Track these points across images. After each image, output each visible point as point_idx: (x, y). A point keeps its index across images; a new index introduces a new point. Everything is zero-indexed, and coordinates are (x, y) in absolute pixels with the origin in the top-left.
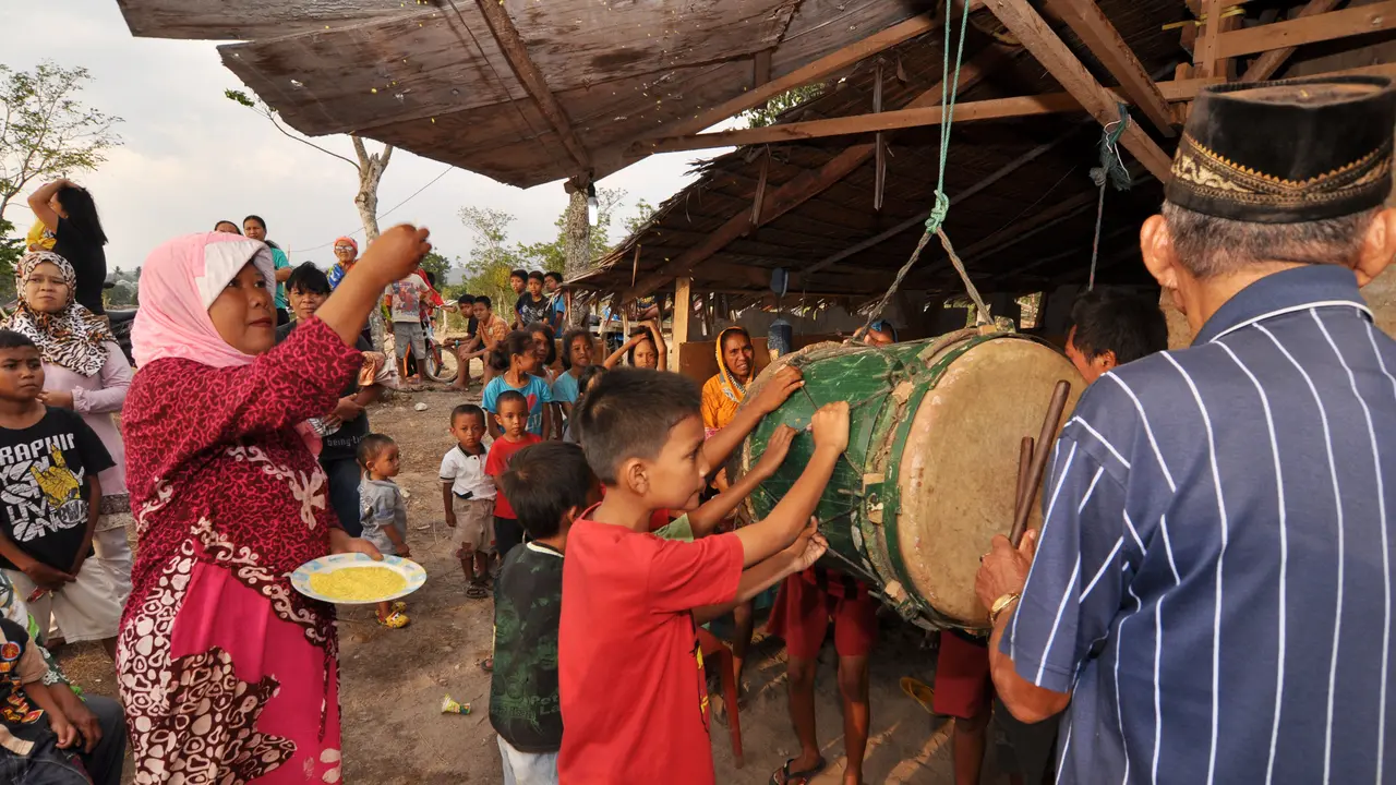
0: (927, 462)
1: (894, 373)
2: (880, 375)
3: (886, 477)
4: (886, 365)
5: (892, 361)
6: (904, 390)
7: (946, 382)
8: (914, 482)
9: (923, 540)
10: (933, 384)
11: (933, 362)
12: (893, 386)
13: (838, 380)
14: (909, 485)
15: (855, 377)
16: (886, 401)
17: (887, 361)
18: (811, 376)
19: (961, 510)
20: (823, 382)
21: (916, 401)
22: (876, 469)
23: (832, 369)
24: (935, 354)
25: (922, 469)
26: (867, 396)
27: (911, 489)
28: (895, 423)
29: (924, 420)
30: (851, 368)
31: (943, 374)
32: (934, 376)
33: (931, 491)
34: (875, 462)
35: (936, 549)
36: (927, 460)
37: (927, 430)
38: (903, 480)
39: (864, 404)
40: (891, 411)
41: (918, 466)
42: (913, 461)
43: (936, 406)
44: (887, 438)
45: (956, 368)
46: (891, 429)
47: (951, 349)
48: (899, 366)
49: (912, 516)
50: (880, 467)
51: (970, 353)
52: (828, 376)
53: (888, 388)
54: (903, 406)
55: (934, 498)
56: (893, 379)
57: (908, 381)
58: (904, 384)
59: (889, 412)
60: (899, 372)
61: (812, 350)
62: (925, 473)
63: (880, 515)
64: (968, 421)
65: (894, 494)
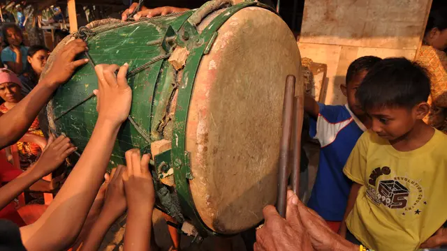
0: (210, 127)
1: (167, 39)
2: (153, 42)
3: (173, 144)
4: (157, 32)
5: (163, 29)
6: (179, 55)
7: (219, 45)
8: (200, 148)
9: (212, 195)
10: (207, 48)
11: (201, 28)
12: (167, 52)
13: (117, 48)
14: (196, 149)
15: (131, 44)
16: (162, 67)
17: (158, 29)
18: (95, 46)
19: (236, 158)
20: (105, 50)
21: (193, 67)
22: (162, 136)
23: (112, 39)
24: (203, 19)
25: (206, 135)
26: (144, 62)
27: (198, 154)
28: (175, 90)
29: (202, 86)
30: (127, 37)
31: (215, 39)
32: (207, 40)
33: (215, 152)
34: (160, 129)
35: (222, 197)
36: (209, 126)
37: (207, 95)
38: (190, 146)
39: (142, 70)
40: (169, 78)
41: (203, 132)
42: (197, 127)
43: (213, 71)
44: (169, 105)
45: (225, 33)
46: (172, 95)
47: (215, 15)
48: (170, 32)
49: (202, 178)
50: (165, 133)
51: (233, 18)
52: (110, 44)
53: (163, 55)
54: (181, 73)
55: (218, 156)
56: (167, 45)
57: (182, 46)
58: (178, 51)
59: (167, 79)
60: (173, 38)
61: (97, 25)
62: (210, 137)
63: (171, 178)
64: (237, 81)
65: (183, 161)
